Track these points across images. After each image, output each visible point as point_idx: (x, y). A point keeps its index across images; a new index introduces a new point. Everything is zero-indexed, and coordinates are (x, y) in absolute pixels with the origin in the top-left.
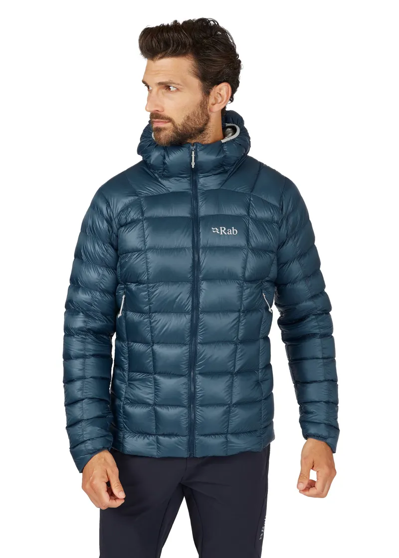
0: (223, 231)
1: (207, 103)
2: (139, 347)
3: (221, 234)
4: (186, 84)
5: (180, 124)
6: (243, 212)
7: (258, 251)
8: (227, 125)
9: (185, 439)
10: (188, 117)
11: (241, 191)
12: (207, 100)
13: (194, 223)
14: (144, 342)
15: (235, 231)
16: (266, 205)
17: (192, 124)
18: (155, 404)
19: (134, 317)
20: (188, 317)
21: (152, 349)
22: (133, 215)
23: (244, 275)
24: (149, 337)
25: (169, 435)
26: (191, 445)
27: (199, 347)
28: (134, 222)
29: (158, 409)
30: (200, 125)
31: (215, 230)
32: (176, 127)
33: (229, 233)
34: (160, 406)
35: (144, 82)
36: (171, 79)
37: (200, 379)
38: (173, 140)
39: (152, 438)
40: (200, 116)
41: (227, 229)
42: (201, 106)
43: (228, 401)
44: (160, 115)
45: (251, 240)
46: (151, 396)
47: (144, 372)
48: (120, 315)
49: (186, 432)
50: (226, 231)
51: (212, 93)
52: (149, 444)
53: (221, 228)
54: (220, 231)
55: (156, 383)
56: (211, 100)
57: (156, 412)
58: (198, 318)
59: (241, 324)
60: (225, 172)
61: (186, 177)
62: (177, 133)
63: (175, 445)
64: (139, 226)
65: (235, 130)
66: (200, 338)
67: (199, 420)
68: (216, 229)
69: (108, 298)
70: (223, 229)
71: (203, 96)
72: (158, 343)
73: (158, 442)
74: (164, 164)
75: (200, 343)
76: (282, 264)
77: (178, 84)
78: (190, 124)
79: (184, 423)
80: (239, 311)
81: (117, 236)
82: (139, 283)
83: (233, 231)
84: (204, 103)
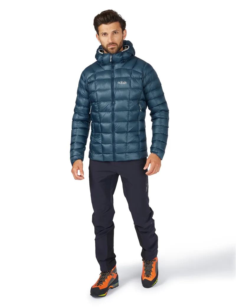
2: (97, 124)
6: (129, 76)
7: (135, 89)
8: (125, 46)
9: (112, 155)
11: (129, 68)
13: (112, 80)
14: (98, 122)
16: (138, 73)
18: (102, 143)
19: (94, 113)
20: (111, 113)
21: (100, 125)
22: (92, 79)
24: (99, 120)
25: (107, 154)
26: (114, 157)
27: (115, 123)
28: (92, 82)
29: (103, 145)
34: (103, 144)
37: (116, 134)
39: (101, 154)
43: (126, 142)
45: (131, 85)
46: (101, 141)
47: (99, 133)
48: (90, 113)
49: (112, 153)
50: (123, 83)
52: (100, 156)
53: (121, 82)
55: (102, 136)
57: (102, 145)
58: (114, 113)
59: (129, 115)
60: (124, 62)
61: (109, 65)
63: (108, 157)
64: (94, 83)
65: (127, 47)
66: (115, 120)
67: (116, 148)
69: (86, 109)
72: (102, 122)
73: (103, 156)
74: (102, 60)
75: (115, 122)
76: (145, 93)
79: (111, 150)
80: (128, 110)
81: (88, 86)
82: (95, 102)
83: (125, 83)
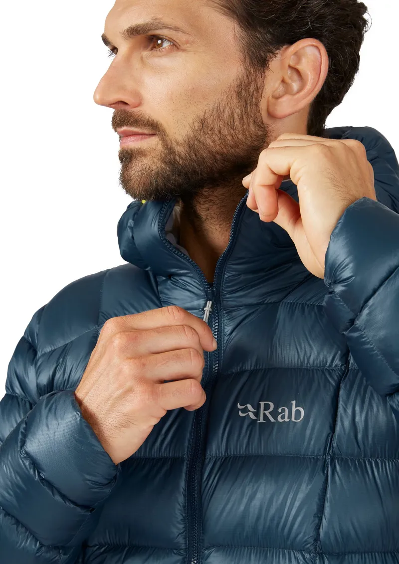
0: (267, 413)
1: (257, 89)
3: (262, 420)
4: (198, 30)
5: (180, 139)
10: (203, 122)
12: (259, 81)
15: (298, 413)
17: (214, 142)
23: (317, 538)
30: (237, 146)
31: (245, 410)
32: (170, 150)
33: (283, 417)
35: (106, 40)
36: (160, 16)
38: (161, 184)
40: (237, 123)
41: (276, 408)
42: (239, 94)
44: (131, 114)
51: (274, 64)
53: (262, 403)
54: (257, 414)
56: (272, 82)
62: (172, 163)
68: (249, 406)
70: (267, 407)
71: (246, 69)
77: (177, 29)
78: (209, 141)
83: (294, 413)
84: (248, 85)
